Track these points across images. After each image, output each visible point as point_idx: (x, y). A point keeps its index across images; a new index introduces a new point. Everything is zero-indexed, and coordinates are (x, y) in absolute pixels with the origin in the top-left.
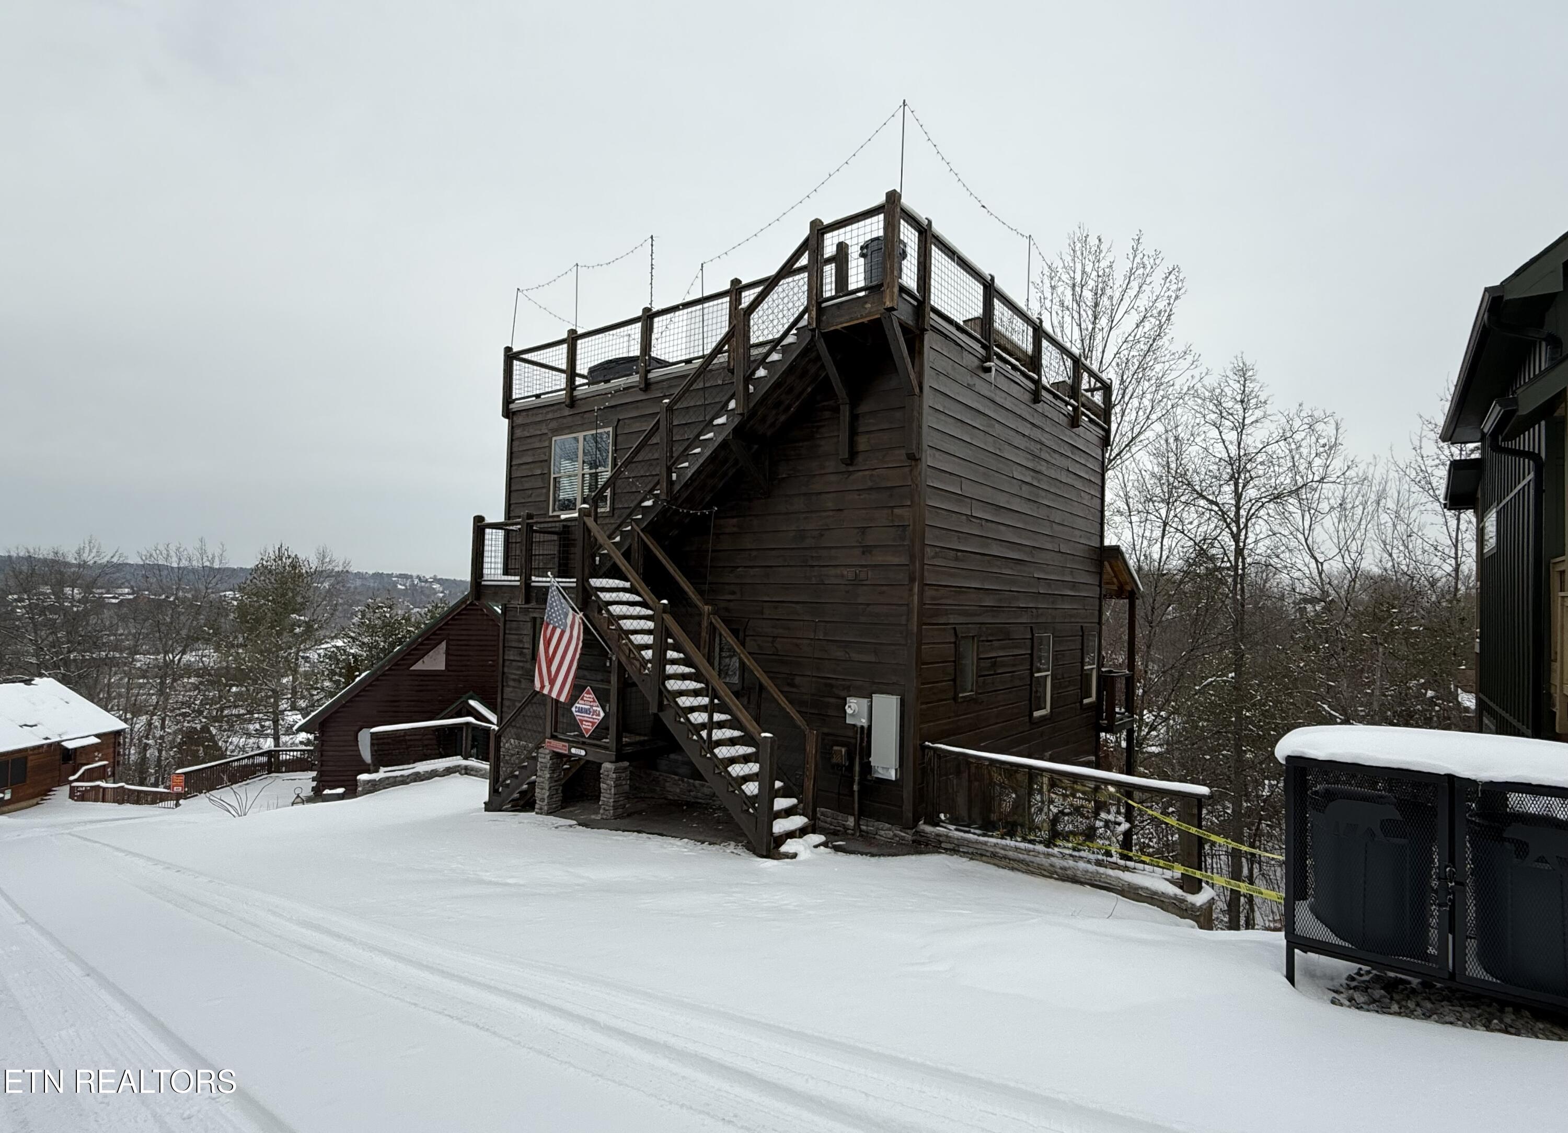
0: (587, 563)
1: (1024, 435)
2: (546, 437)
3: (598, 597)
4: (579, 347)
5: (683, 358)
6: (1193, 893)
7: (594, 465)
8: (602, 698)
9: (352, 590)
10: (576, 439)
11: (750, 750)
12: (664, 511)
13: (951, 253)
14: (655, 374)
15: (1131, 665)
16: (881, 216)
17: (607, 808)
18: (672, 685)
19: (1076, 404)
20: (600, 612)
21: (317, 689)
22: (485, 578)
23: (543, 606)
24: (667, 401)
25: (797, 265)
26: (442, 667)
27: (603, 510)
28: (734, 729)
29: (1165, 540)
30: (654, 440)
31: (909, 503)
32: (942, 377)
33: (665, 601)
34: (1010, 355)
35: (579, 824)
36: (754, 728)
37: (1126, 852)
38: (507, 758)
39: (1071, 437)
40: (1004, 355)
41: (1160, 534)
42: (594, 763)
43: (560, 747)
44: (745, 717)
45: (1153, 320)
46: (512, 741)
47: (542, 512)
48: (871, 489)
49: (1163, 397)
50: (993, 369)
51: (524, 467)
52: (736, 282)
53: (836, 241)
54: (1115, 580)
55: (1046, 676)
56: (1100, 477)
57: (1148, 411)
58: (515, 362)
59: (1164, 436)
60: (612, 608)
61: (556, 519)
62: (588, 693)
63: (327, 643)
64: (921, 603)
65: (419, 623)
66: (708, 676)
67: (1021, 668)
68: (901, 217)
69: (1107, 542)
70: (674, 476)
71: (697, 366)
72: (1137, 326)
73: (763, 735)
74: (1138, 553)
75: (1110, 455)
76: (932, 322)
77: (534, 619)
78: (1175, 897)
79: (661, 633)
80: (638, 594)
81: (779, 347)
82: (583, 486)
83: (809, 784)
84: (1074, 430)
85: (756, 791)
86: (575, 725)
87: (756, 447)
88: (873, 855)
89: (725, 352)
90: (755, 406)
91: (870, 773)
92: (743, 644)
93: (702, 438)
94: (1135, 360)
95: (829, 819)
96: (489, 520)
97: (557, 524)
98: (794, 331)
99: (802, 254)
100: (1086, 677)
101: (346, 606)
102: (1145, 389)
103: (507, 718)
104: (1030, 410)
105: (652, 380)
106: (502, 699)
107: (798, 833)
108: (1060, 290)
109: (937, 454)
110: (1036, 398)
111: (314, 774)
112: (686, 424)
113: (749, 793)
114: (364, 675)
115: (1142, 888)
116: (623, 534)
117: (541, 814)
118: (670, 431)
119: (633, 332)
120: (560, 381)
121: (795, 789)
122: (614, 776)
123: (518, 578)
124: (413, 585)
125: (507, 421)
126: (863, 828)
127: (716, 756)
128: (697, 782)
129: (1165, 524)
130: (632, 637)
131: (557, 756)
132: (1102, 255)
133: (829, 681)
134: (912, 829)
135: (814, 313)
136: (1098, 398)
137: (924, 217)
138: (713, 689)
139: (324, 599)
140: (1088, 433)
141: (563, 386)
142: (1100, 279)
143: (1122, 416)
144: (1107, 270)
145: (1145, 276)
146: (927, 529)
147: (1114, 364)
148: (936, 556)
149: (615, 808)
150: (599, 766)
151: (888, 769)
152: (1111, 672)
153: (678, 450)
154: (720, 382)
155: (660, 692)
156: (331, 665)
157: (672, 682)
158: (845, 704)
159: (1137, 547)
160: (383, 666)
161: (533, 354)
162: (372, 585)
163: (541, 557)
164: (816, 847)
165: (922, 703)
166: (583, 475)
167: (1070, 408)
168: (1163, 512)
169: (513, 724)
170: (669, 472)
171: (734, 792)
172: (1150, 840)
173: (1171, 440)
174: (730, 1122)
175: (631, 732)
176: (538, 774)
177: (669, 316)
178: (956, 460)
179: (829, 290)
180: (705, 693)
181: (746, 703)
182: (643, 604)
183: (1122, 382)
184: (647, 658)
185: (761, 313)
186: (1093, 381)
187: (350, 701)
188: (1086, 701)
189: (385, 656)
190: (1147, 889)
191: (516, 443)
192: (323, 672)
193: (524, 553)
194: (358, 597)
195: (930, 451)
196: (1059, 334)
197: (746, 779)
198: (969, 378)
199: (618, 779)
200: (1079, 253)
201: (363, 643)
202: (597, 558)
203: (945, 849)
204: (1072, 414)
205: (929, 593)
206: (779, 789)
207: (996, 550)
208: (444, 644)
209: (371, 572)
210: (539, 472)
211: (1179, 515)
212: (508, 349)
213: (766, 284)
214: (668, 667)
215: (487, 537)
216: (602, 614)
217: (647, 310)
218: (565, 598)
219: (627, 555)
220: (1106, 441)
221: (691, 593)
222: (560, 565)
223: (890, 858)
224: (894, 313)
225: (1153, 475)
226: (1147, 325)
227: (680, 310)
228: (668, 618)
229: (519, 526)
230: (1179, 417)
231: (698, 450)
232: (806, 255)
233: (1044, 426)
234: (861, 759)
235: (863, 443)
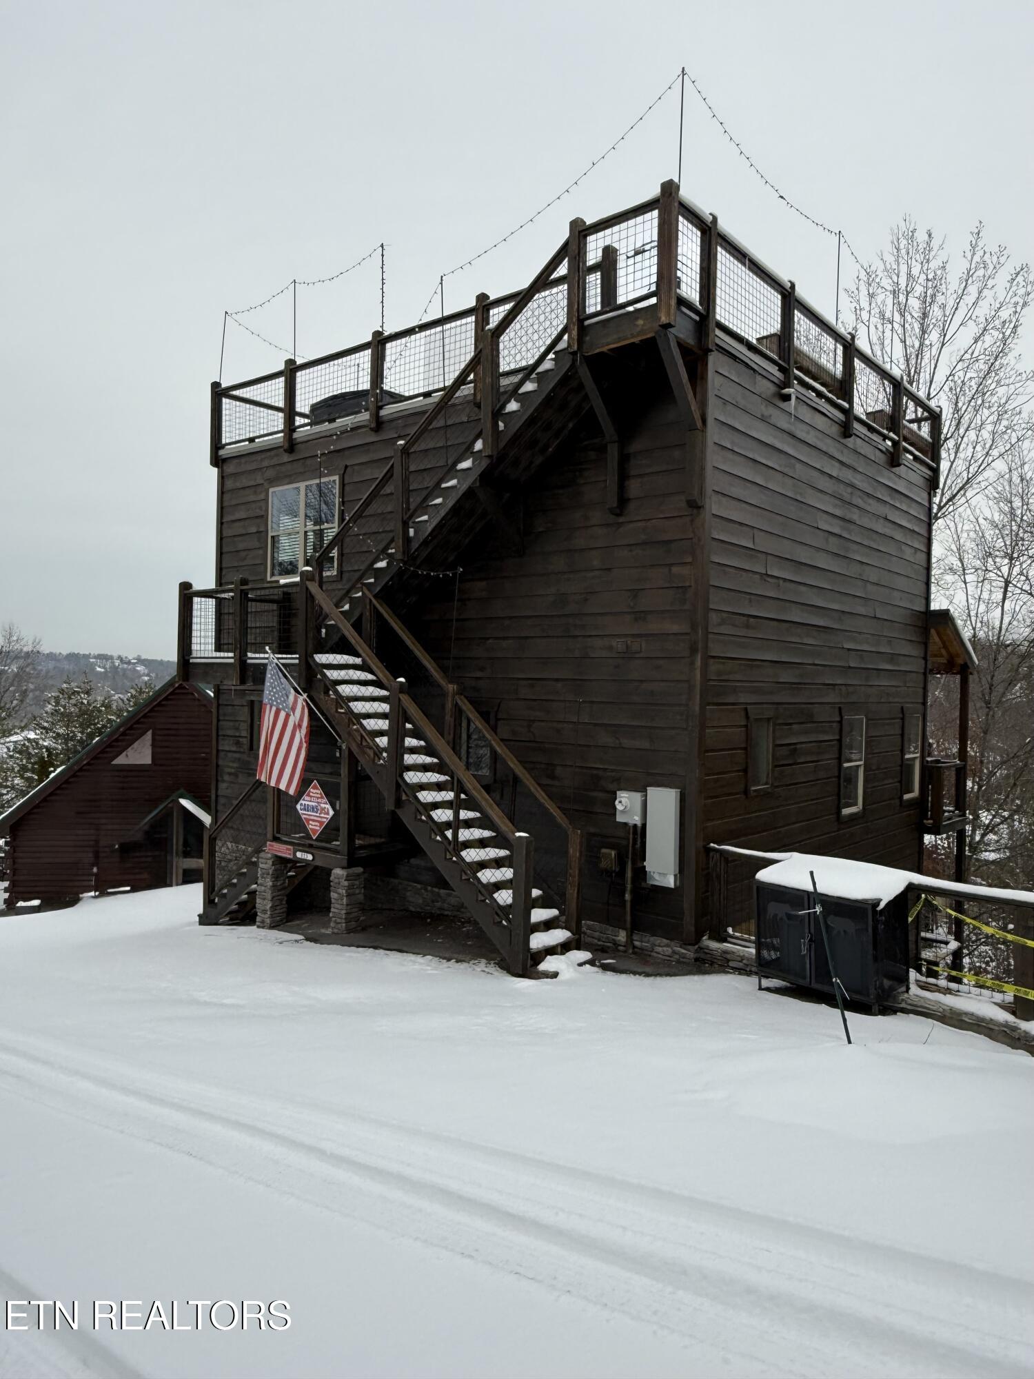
0: (311, 635)
1: (831, 476)
2: (261, 489)
3: (324, 675)
4: (298, 380)
5: (421, 391)
6: (1028, 1020)
7: (319, 521)
8: (331, 794)
9: (43, 673)
10: (298, 489)
11: (503, 853)
12: (400, 573)
13: (740, 254)
14: (389, 410)
15: (963, 753)
16: (655, 213)
17: (339, 920)
18: (412, 777)
19: (896, 437)
20: (326, 692)
21: (6, 787)
22: (194, 655)
23: (259, 687)
24: (402, 442)
25: (555, 275)
26: (148, 761)
27: (328, 573)
28: (484, 829)
29: (1007, 603)
30: (388, 489)
31: (690, 560)
32: (729, 407)
33: (402, 680)
34: (815, 379)
35: (307, 939)
36: (508, 827)
37: (954, 973)
38: (223, 864)
39: (889, 479)
40: (807, 379)
41: (1000, 596)
42: (322, 869)
43: (284, 851)
44: (496, 814)
45: (995, 333)
46: (229, 844)
47: (259, 578)
48: (645, 543)
49: (1007, 428)
50: (793, 398)
51: (237, 524)
52: (482, 297)
53: (601, 244)
54: (944, 652)
55: (858, 766)
56: (925, 526)
57: (988, 446)
58: (224, 400)
59: (1007, 476)
60: (341, 689)
61: (274, 585)
62: (315, 788)
63: (17, 734)
64: (705, 678)
65: (121, 710)
66: (452, 767)
67: (827, 756)
68: (679, 213)
69: (934, 606)
70: (412, 532)
71: (436, 400)
72: (976, 342)
73: (518, 834)
74: (973, 619)
75: (941, 501)
76: (718, 341)
77: (252, 702)
78: (1006, 1025)
79: (398, 717)
80: (372, 672)
81: (534, 376)
82: (305, 546)
83: (572, 893)
84: (894, 470)
85: (510, 901)
86: (300, 825)
87: (508, 495)
88: (648, 975)
89: (470, 382)
90: (504, 448)
91: (645, 879)
92: (494, 729)
93: (444, 485)
94: (973, 383)
95: (597, 934)
96: (197, 587)
97: (276, 591)
98: (551, 356)
99: (561, 262)
100: (906, 768)
101: (37, 693)
102: (984, 418)
103: (222, 817)
104: (837, 445)
105: (385, 419)
106: (217, 796)
107: (559, 949)
108: (880, 298)
109: (724, 500)
110: (846, 430)
111: (6, 884)
112: (425, 470)
113: (501, 902)
114: (59, 770)
115: (966, 1014)
116: (353, 602)
117: (263, 927)
118: (406, 480)
119: (361, 361)
120: (278, 421)
121: (556, 898)
122: (346, 883)
123: (231, 655)
124: (115, 668)
125: (216, 469)
126: (637, 943)
127: (463, 860)
128: (442, 891)
129: (1007, 583)
130: (365, 722)
131: (280, 861)
132: (932, 254)
133: (595, 772)
134: (694, 945)
135: (575, 333)
136: (925, 431)
137: (708, 212)
138: (458, 780)
139: (12, 685)
140: (911, 472)
141: (281, 427)
142: (930, 284)
143: (956, 453)
144: (939, 272)
145: (986, 279)
146: (712, 590)
147: (946, 388)
148: (723, 622)
149: (348, 921)
150: (328, 872)
151: (665, 875)
152: (938, 761)
153: (415, 501)
154: (465, 419)
155: (398, 786)
156: (22, 760)
157: (411, 774)
158: (616, 799)
159: (973, 613)
160: (81, 760)
161: (245, 390)
162: (67, 667)
163: (258, 630)
164: (580, 965)
165: (706, 798)
166: (306, 532)
167: (889, 443)
168: (1005, 570)
169: (230, 824)
170: (406, 526)
171: (484, 901)
172: (987, 964)
173: (1016, 479)
174: (470, 1257)
175: (365, 833)
176: (259, 882)
177: (404, 340)
178: (747, 507)
179: (593, 303)
180: (449, 786)
181: (498, 797)
182: (377, 684)
183: (957, 410)
184: (382, 745)
185: (512, 335)
186: (920, 410)
187: (45, 800)
188: (906, 797)
189: (83, 748)
190: (972, 1014)
191: (226, 497)
192: (13, 769)
193: (238, 624)
194: (51, 682)
195: (715, 498)
196: (879, 353)
197: (498, 886)
198: (763, 407)
199: (350, 887)
200: (903, 252)
201: (58, 734)
202: (324, 631)
203: (733, 968)
204: (892, 450)
205: (714, 667)
206: (538, 898)
207: (796, 616)
208: (149, 733)
209: (65, 653)
210: (254, 530)
211: (1025, 571)
212: (215, 385)
213: (518, 299)
214: (406, 756)
215: (195, 607)
216: (329, 695)
217: (377, 334)
218: (285, 676)
219: (357, 626)
220: (932, 483)
221: (432, 670)
222: (280, 639)
223: (668, 978)
224: (671, 330)
225: (992, 523)
226: (988, 339)
227: (416, 333)
228: (405, 699)
229: (232, 594)
230: (1025, 452)
231: (439, 501)
232: (566, 262)
233: (855, 465)
234: (634, 863)
235: (634, 488)
